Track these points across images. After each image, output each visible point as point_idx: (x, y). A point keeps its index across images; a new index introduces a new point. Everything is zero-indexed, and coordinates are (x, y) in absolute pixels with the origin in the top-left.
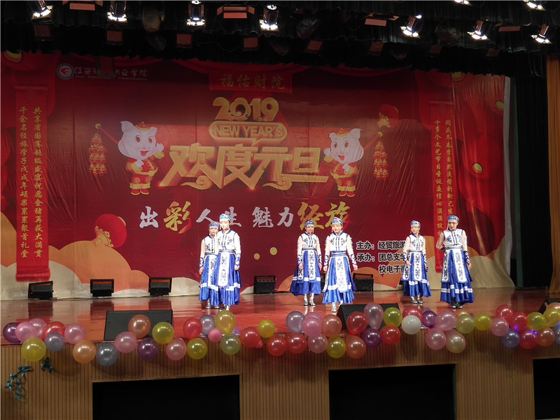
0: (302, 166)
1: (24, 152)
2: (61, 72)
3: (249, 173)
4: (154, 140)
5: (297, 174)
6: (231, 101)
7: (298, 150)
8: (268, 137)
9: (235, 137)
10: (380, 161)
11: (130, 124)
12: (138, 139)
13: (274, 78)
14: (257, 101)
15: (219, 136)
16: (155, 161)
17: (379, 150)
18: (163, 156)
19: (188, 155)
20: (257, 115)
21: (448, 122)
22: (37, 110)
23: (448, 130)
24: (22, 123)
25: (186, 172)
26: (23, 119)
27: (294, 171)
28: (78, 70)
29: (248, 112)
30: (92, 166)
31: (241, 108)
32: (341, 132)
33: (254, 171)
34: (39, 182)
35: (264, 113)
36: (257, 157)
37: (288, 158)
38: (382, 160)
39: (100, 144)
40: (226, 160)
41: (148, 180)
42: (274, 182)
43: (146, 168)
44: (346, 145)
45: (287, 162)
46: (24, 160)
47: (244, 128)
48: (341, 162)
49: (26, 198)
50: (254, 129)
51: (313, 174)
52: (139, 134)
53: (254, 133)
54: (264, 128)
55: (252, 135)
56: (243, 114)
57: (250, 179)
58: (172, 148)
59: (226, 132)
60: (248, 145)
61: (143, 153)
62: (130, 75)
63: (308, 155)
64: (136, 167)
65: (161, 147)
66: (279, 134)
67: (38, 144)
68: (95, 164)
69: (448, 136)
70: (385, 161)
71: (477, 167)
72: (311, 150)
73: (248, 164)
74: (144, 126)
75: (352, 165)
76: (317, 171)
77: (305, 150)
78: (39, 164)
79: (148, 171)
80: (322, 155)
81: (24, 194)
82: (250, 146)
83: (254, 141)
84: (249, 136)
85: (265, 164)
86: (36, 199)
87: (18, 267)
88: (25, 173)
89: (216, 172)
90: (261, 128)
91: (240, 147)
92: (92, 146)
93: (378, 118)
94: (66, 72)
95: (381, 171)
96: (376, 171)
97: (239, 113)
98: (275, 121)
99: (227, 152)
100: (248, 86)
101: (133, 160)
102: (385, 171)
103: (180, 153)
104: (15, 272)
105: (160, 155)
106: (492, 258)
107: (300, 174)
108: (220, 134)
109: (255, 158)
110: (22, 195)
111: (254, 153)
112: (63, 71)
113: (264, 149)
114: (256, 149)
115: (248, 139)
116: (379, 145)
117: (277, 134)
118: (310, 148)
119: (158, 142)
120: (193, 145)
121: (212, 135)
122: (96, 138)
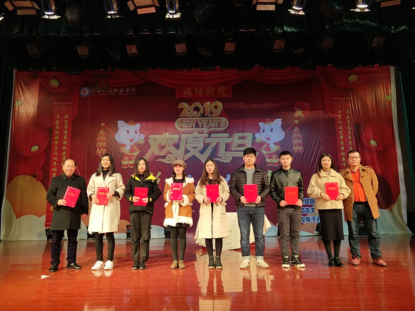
0: (239, 146)
1: (56, 142)
2: (82, 93)
3: (202, 152)
4: (138, 132)
5: (236, 151)
6: (190, 104)
7: (236, 135)
8: (215, 127)
9: (192, 127)
10: (297, 141)
11: (123, 122)
12: (128, 132)
13: (219, 88)
14: (208, 104)
15: (182, 128)
16: (139, 146)
17: (296, 133)
18: (144, 142)
19: (160, 141)
20: (207, 112)
21: (348, 112)
22: (66, 116)
23: (348, 117)
24: (57, 125)
25: (159, 152)
26: (57, 122)
27: (233, 149)
28: (92, 91)
29: (202, 111)
30: (98, 150)
31: (197, 109)
32: (267, 121)
33: (205, 150)
35: (213, 112)
36: (208, 141)
37: (229, 140)
38: (299, 140)
39: (104, 136)
40: (186, 143)
41: (134, 158)
42: (219, 157)
43: (132, 150)
44: (272, 130)
45: (228, 144)
46: (56, 148)
47: (199, 121)
48: (268, 142)
49: (55, 172)
50: (205, 122)
52: (129, 128)
53: (206, 125)
54: (212, 122)
55: (204, 126)
56: (198, 113)
57: (203, 156)
58: (150, 136)
59: (186, 125)
61: (131, 141)
62: (125, 92)
63: (243, 138)
64: (126, 150)
65: (143, 136)
66: (223, 124)
67: (65, 137)
68: (100, 149)
69: (348, 121)
70: (301, 141)
71: (373, 143)
72: (245, 134)
73: (201, 146)
74: (132, 123)
75: (276, 144)
77: (241, 134)
78: (65, 150)
79: (133, 152)
80: (254, 138)
81: (55, 169)
82: (203, 134)
83: (205, 130)
84: (202, 127)
85: (213, 145)
87: (47, 217)
88: (56, 156)
89: (179, 152)
91: (196, 134)
92: (99, 138)
93: (295, 111)
94: (86, 92)
95: (298, 147)
96: (294, 147)
97: (196, 112)
98: (221, 116)
99: (187, 138)
100: (201, 94)
101: (124, 145)
102: (301, 147)
103: (155, 139)
104: (45, 221)
105: (142, 142)
106: (391, 211)
107: (238, 151)
108: (183, 126)
110: (53, 170)
111: (205, 138)
112: (83, 92)
113: (212, 135)
114: (207, 135)
115: (202, 129)
116: (296, 129)
117: (221, 125)
118: (245, 133)
119: (141, 133)
120: (164, 134)
121: (177, 128)
122: (102, 132)
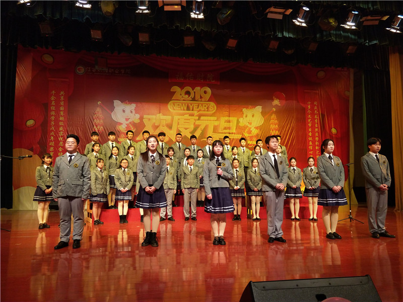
0: (225, 128)
1: (53, 118)
2: (77, 71)
4: (134, 112)
5: (222, 133)
6: (182, 88)
7: (223, 119)
8: (204, 111)
9: (184, 110)
11: (119, 102)
12: (124, 111)
13: (209, 75)
14: (198, 88)
15: (174, 110)
16: (134, 125)
17: (273, 119)
18: (139, 121)
19: (154, 121)
20: (198, 97)
21: (315, 103)
22: (62, 93)
23: (316, 108)
24: (52, 101)
25: (153, 131)
26: (53, 98)
27: (220, 131)
28: (88, 69)
29: (192, 95)
30: (95, 127)
31: (188, 93)
32: (249, 108)
33: (195, 131)
34: (62, 136)
35: (202, 96)
36: (198, 123)
37: (216, 123)
38: (275, 125)
39: (100, 114)
40: (178, 124)
44: (253, 116)
45: (216, 126)
46: (53, 123)
47: (190, 104)
48: (250, 126)
49: (53, 146)
50: (196, 106)
51: (232, 133)
52: (124, 108)
53: (196, 108)
54: (202, 106)
55: (194, 109)
56: (189, 96)
58: (145, 116)
59: (178, 107)
61: (127, 120)
62: (120, 73)
63: (229, 122)
64: (122, 128)
65: (138, 116)
66: (212, 109)
67: (62, 113)
68: (97, 126)
69: (316, 111)
70: (277, 126)
71: (334, 131)
72: (231, 118)
73: (192, 127)
74: (128, 103)
75: (257, 128)
76: (234, 131)
77: (227, 118)
78: (62, 126)
80: (238, 122)
81: (52, 144)
82: (193, 116)
83: (196, 113)
85: (202, 127)
86: (59, 147)
88: (53, 131)
89: (172, 132)
90: (200, 105)
91: (187, 116)
92: (95, 115)
93: (273, 100)
94: (81, 70)
95: (274, 132)
96: (271, 132)
97: (187, 96)
98: (209, 100)
99: (179, 119)
101: (121, 124)
102: (277, 132)
103: (149, 119)
105: (137, 121)
107: (224, 133)
108: (175, 108)
109: (196, 123)
110: (50, 144)
111: (195, 120)
112: (79, 69)
113: (202, 118)
114: (197, 118)
115: (192, 112)
116: (274, 116)
117: (210, 109)
119: (136, 113)
120: (158, 115)
121: (170, 110)
122: (98, 110)
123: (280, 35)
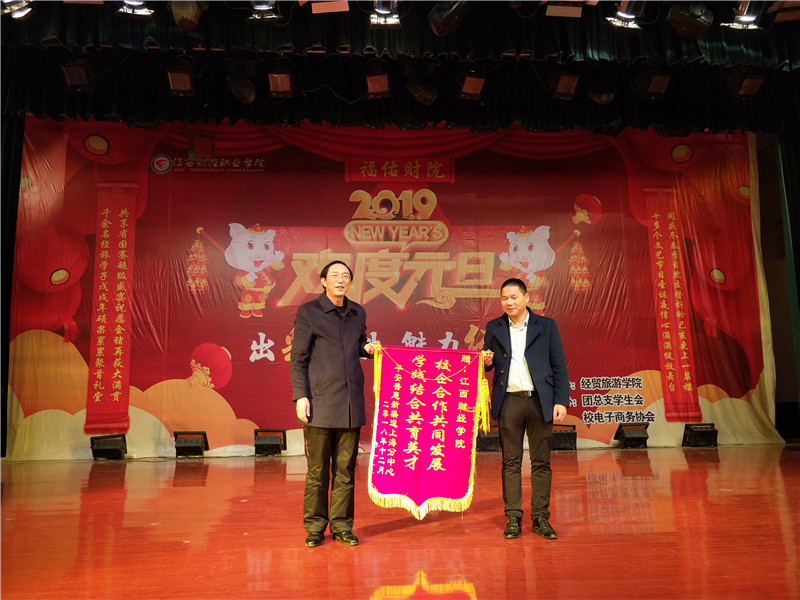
0: (469, 277)
1: (104, 264)
2: (156, 166)
3: (397, 288)
4: (271, 246)
5: (462, 287)
6: (374, 194)
7: (464, 257)
8: (422, 240)
9: (378, 240)
10: (579, 268)
11: (240, 227)
12: (251, 246)
13: (430, 164)
14: (407, 194)
15: (357, 240)
16: (273, 273)
17: (576, 254)
18: (283, 267)
19: (316, 265)
20: (407, 211)
21: (671, 216)
22: (124, 212)
23: (672, 226)
24: (104, 229)
25: (313, 287)
26: (105, 224)
27: (458, 283)
28: (177, 162)
29: (396, 208)
30: (190, 281)
31: (386, 204)
32: (522, 231)
33: (404, 283)
34: (121, 303)
35: (417, 208)
36: (408, 266)
37: (449, 266)
38: (582, 267)
39: (201, 254)
40: (367, 270)
41: (263, 299)
42: (431, 299)
43: (260, 282)
44: (531, 248)
45: (449, 272)
46: (104, 275)
47: (390, 228)
48: (524, 270)
49: (103, 324)
50: (404, 230)
51: (485, 287)
52: (252, 238)
53: (404, 235)
54: (417, 229)
55: (401, 237)
56: (389, 211)
57: (399, 295)
58: (295, 256)
59: (366, 235)
60: (397, 250)
61: (257, 264)
62: (243, 166)
63: (478, 262)
64: (247, 282)
65: (280, 256)
66: (438, 235)
67: (122, 254)
68: (194, 279)
69: (672, 233)
70: (585, 269)
71: (717, 275)
72: (481, 255)
73: (396, 275)
74: (259, 228)
75: (539, 274)
76: (489, 282)
77: (472, 255)
78: (122, 280)
79: (262, 287)
80: (497, 262)
81: (102, 319)
82: (399, 252)
83: (404, 245)
84: (397, 239)
85: (419, 275)
86: (117, 325)
87: (88, 415)
88: (104, 291)
90: (414, 228)
91: (385, 253)
92: (191, 256)
93: (574, 212)
94: (163, 164)
95: (580, 281)
96: (573, 281)
97: (384, 210)
98: (433, 217)
99: (367, 260)
100: (395, 175)
101: (244, 273)
102: (586, 281)
103: (305, 262)
104: (84, 422)
105: (279, 265)
106: (749, 401)
107: (467, 287)
108: (359, 237)
109: (405, 267)
110: (99, 320)
111: (403, 260)
112: (158, 163)
113: (418, 255)
114: (407, 255)
115: (396, 243)
116: (577, 247)
117: (435, 236)
118: (480, 253)
119: (276, 249)
120: (323, 252)
121: (349, 240)
122: (197, 245)
123: (579, 58)
